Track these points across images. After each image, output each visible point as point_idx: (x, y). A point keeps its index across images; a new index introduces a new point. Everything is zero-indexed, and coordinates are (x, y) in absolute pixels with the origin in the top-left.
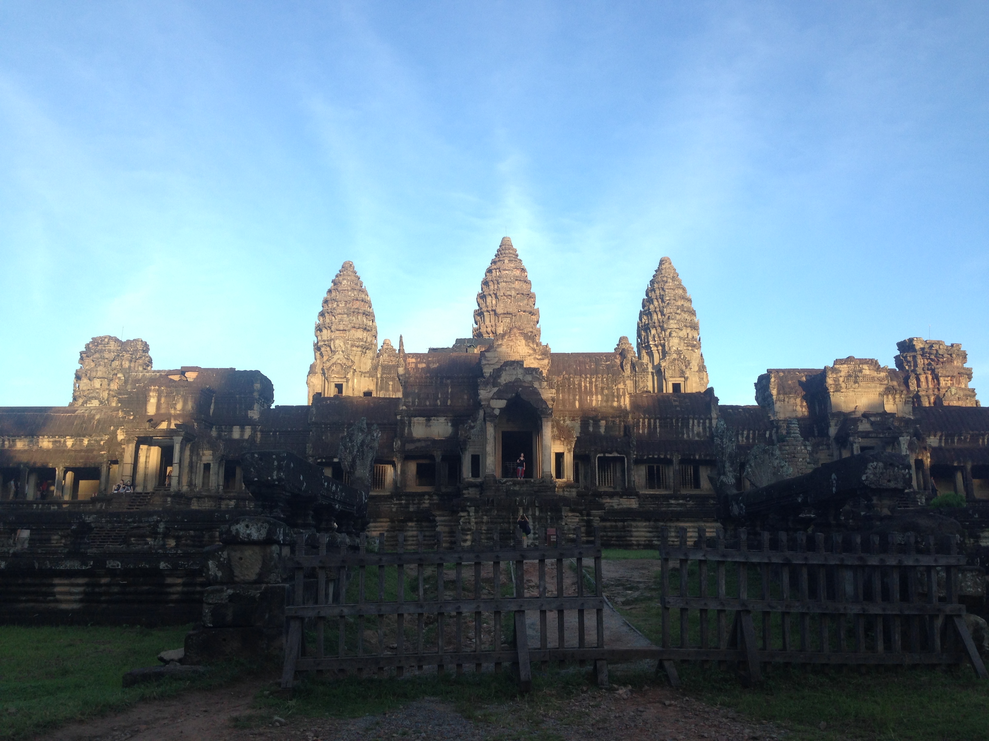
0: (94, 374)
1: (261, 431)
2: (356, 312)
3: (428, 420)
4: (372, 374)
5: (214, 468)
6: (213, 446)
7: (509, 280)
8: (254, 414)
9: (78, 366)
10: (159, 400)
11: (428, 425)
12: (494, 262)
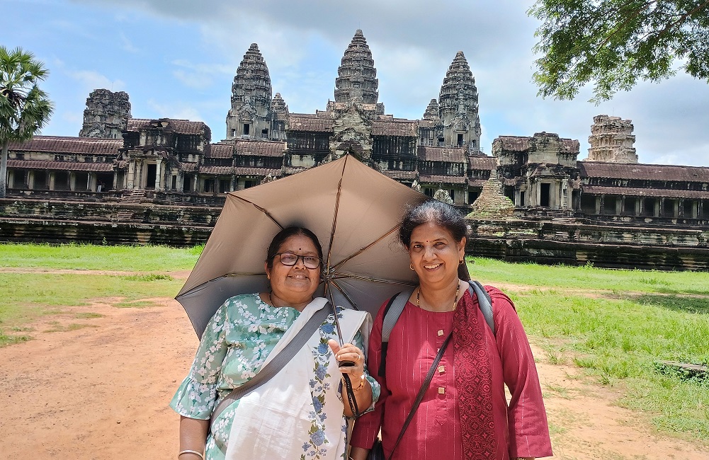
0: (96, 113)
1: (204, 158)
2: (259, 78)
3: (301, 157)
4: (268, 119)
5: (178, 178)
6: (178, 166)
7: (359, 59)
8: (201, 148)
9: (86, 107)
10: (147, 138)
11: (301, 159)
12: (350, 47)
